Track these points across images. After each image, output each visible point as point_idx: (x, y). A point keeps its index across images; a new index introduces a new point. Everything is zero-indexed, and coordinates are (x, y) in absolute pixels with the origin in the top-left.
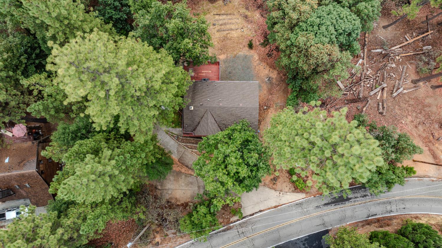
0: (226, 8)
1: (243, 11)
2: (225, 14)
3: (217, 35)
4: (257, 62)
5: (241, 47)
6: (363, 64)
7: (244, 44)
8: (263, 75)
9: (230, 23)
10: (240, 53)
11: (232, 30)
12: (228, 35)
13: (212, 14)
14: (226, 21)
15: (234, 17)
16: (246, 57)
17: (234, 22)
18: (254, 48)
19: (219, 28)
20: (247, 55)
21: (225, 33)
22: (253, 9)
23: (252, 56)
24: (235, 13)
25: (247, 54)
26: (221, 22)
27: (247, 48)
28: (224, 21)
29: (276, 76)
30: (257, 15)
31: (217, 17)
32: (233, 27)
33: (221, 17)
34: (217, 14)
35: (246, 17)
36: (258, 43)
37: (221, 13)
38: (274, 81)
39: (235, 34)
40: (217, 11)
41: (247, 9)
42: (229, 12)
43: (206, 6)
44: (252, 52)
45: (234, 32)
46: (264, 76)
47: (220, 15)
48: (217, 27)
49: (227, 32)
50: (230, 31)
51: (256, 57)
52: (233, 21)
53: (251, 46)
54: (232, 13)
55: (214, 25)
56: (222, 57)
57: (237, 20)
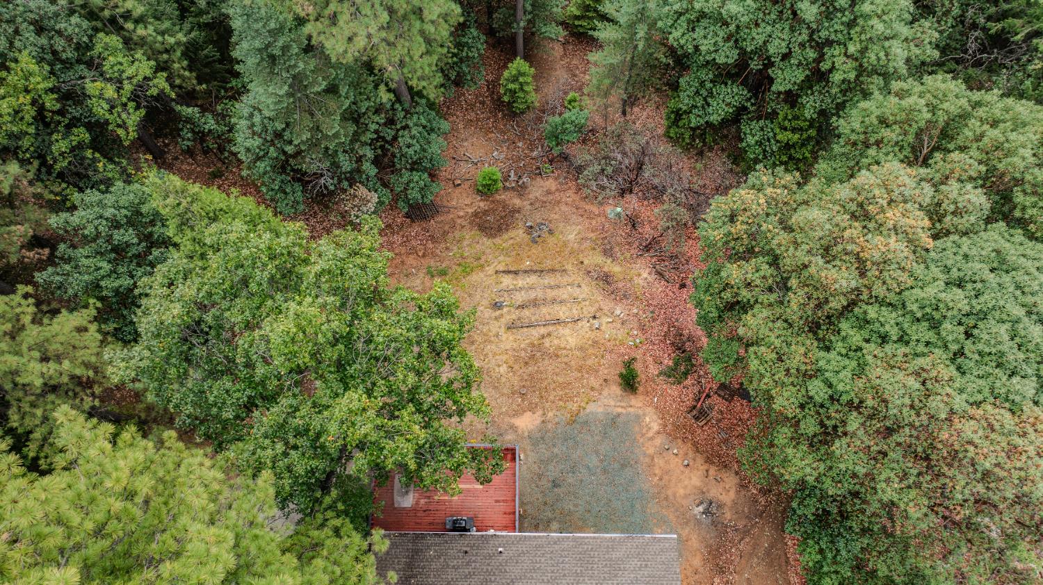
0: (536, 250)
1: (595, 259)
2: (536, 272)
3: (509, 341)
4: (658, 441)
5: (594, 382)
7: (603, 372)
8: (682, 492)
9: (554, 301)
10: (591, 408)
11: (558, 322)
12: (547, 342)
13: (490, 270)
14: (538, 294)
15: (566, 279)
16: (613, 421)
17: (565, 296)
18: (641, 389)
19: (514, 317)
20: (619, 415)
21: (535, 333)
22: (628, 255)
23: (638, 417)
24: (569, 267)
25: (620, 410)
26: (520, 298)
27: (616, 390)
28: (532, 295)
29: (732, 494)
30: (642, 274)
31: (507, 281)
32: (562, 312)
33: (521, 282)
34: (509, 272)
35: (606, 279)
36: (654, 370)
37: (523, 267)
38: (728, 515)
39: (569, 338)
40: (508, 260)
41: (608, 253)
42: (548, 264)
43: (469, 245)
44: (637, 404)
45: (567, 331)
46: (686, 496)
47: (516, 273)
48: (509, 315)
49: (543, 331)
50: (551, 328)
51: (652, 422)
52: (563, 294)
53: (629, 382)
54: (557, 267)
55: (497, 306)
56: (527, 422)
57: (576, 292)
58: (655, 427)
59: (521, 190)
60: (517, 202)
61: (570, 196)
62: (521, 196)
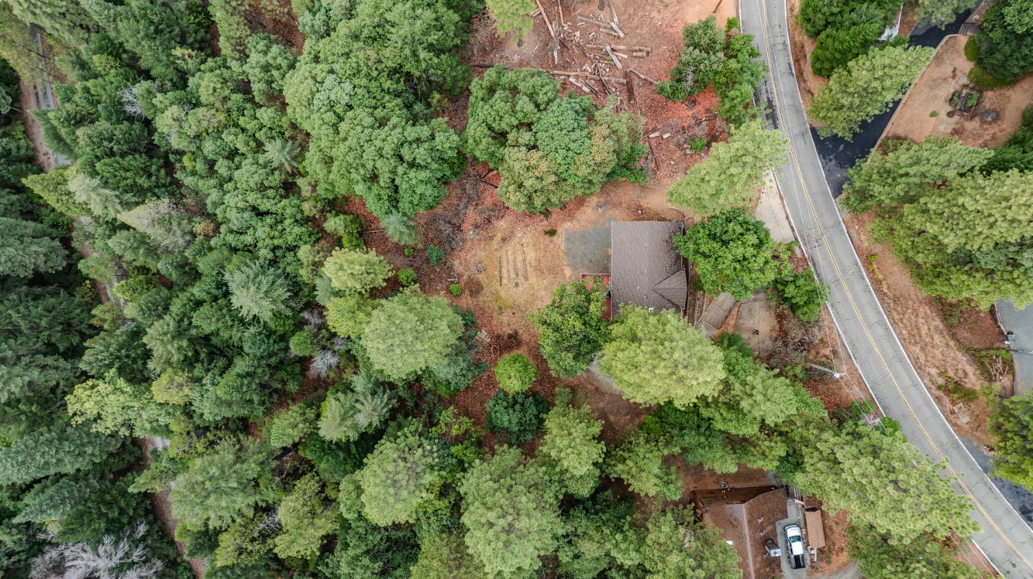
0: (490, 269)
1: (495, 244)
2: (500, 269)
3: (533, 280)
4: (575, 223)
5: (551, 246)
6: (577, 77)
7: (547, 243)
8: (593, 216)
9: (514, 262)
10: (562, 248)
12: (533, 264)
13: (499, 288)
14: (511, 268)
15: (504, 256)
16: (568, 239)
18: (554, 228)
19: (522, 278)
20: (565, 237)
21: (529, 269)
22: (493, 230)
23: (566, 230)
24: (499, 255)
25: (563, 237)
26: (513, 275)
27: (555, 238)
28: (512, 270)
29: (595, 198)
30: (502, 225)
31: (505, 281)
32: (520, 258)
33: (505, 275)
34: (500, 281)
35: (504, 240)
36: (546, 222)
37: (498, 275)
38: (602, 200)
39: (531, 256)
40: (494, 281)
41: (491, 238)
42: (498, 264)
43: (487, 298)
44: (560, 230)
45: (528, 257)
46: (595, 214)
47: (501, 277)
48: (521, 280)
49: (528, 266)
50: (527, 263)
51: (568, 225)
52: (511, 258)
53: (552, 233)
54: (498, 260)
55: (517, 285)
56: (568, 272)
57: (510, 253)
58: (570, 224)
59: (460, 276)
60: (465, 277)
61: (463, 254)
62: (462, 276)
